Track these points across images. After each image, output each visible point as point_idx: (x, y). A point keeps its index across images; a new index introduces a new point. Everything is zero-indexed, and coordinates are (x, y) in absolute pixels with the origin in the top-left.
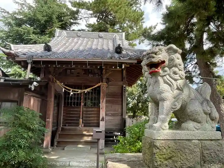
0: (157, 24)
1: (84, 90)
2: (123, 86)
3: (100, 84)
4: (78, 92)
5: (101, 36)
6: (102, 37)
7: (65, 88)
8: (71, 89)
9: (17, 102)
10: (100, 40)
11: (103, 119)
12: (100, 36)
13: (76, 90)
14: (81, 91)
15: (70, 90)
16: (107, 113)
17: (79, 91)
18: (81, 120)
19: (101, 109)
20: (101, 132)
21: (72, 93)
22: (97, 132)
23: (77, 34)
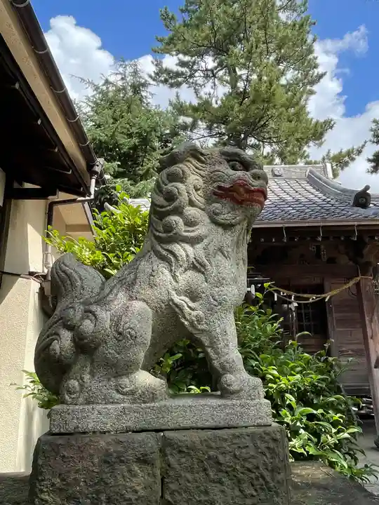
0: (366, 142)
1: (322, 296)
3: (359, 278)
4: (308, 299)
5: (278, 174)
6: (280, 176)
8: (294, 295)
12: (276, 173)
13: (305, 296)
14: (317, 298)
17: (312, 298)
19: (372, 337)
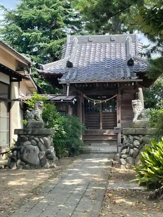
1: (104, 101)
2: (135, 94)
3: (116, 96)
4: (99, 102)
6: (114, 41)
7: (90, 100)
8: (95, 101)
9: (65, 112)
10: (113, 44)
11: (119, 122)
12: (112, 39)
15: (93, 101)
16: (122, 117)
17: (101, 102)
18: (101, 123)
19: (118, 114)
20: (119, 129)
21: (95, 104)
22: (116, 129)
23: (88, 40)
